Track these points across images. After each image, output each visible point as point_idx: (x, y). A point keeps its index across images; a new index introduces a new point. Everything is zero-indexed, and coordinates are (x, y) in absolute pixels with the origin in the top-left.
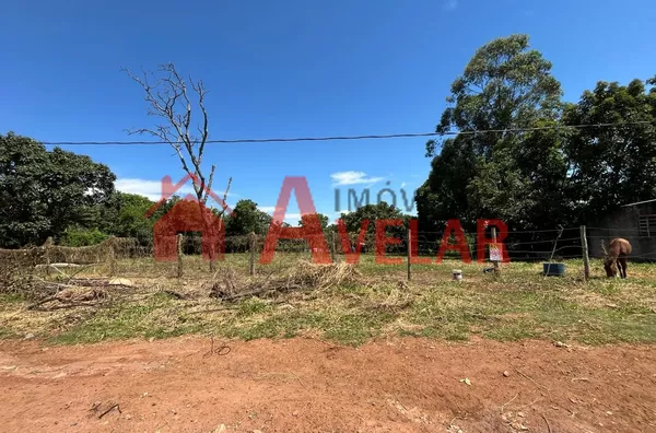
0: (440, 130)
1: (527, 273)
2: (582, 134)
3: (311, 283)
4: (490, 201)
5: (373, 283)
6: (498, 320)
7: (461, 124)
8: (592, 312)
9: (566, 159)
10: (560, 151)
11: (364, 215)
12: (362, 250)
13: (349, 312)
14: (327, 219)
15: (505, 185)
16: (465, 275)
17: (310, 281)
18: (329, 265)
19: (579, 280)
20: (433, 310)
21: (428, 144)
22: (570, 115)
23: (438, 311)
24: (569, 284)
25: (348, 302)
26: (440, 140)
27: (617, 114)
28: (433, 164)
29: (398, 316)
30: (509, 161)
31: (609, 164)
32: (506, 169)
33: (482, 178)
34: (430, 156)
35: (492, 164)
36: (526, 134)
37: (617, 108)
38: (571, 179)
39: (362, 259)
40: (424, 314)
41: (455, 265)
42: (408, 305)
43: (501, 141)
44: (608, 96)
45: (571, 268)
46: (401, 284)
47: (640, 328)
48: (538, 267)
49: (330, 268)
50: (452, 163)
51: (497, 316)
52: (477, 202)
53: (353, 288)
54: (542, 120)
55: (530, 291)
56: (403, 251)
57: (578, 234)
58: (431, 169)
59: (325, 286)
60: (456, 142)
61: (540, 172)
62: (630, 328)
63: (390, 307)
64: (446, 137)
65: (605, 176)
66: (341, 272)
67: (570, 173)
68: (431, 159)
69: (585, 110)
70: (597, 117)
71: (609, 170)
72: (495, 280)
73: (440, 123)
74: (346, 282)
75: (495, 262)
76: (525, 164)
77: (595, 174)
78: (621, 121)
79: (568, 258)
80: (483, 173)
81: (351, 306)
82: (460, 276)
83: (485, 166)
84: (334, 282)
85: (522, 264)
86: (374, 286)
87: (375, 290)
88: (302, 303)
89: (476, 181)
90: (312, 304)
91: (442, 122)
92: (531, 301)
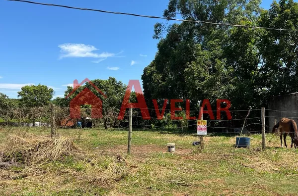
0: (168, 15)
1: (224, 145)
2: (269, 36)
3: (23, 160)
4: (202, 83)
5: (91, 157)
6: (197, 186)
7: (185, 12)
8: (262, 174)
9: (258, 55)
10: (254, 46)
11: (92, 90)
12: (88, 125)
13: (63, 188)
14: (52, 91)
15: (215, 71)
16: (177, 148)
17: (21, 158)
18: (46, 139)
19: (258, 150)
20: (145, 180)
21: (156, 27)
22: (262, 19)
23: (149, 181)
24: (251, 154)
25: (62, 178)
26: (167, 24)
27: (291, 23)
28: (159, 46)
29: (112, 189)
30: (219, 51)
31: (284, 61)
32: (216, 57)
33: (197, 63)
34: (157, 38)
35: (206, 51)
36: (232, 29)
37: (292, 18)
38: (260, 70)
39: (86, 134)
40: (136, 185)
41: (171, 139)
42: (123, 177)
43: (215, 32)
44: (287, 8)
45: (254, 140)
46: (119, 157)
47: (289, 185)
48: (233, 140)
49: (47, 143)
50: (175, 47)
51: (197, 182)
52: (193, 84)
53: (70, 163)
54: (244, 19)
55: (224, 160)
56: (124, 126)
57: (259, 114)
58: (157, 51)
59: (39, 162)
60: (180, 28)
61: (240, 63)
62: (284, 185)
63: (106, 180)
64: (171, 23)
65: (281, 70)
66: (58, 147)
67: (260, 66)
68: (158, 41)
69: (273, 16)
70: (280, 23)
71: (284, 65)
72: (200, 152)
73: (167, 8)
74: (64, 158)
75: (201, 136)
76: (230, 55)
77: (276, 68)
78: (293, 29)
79: (253, 133)
80: (198, 59)
81: (65, 182)
82: (173, 149)
83: (201, 53)
84: (50, 158)
85: (222, 138)
86: (92, 161)
87: (93, 165)
88: (9, 182)
89: (193, 66)
90: (20, 183)
91: (170, 8)
92: (223, 169)
